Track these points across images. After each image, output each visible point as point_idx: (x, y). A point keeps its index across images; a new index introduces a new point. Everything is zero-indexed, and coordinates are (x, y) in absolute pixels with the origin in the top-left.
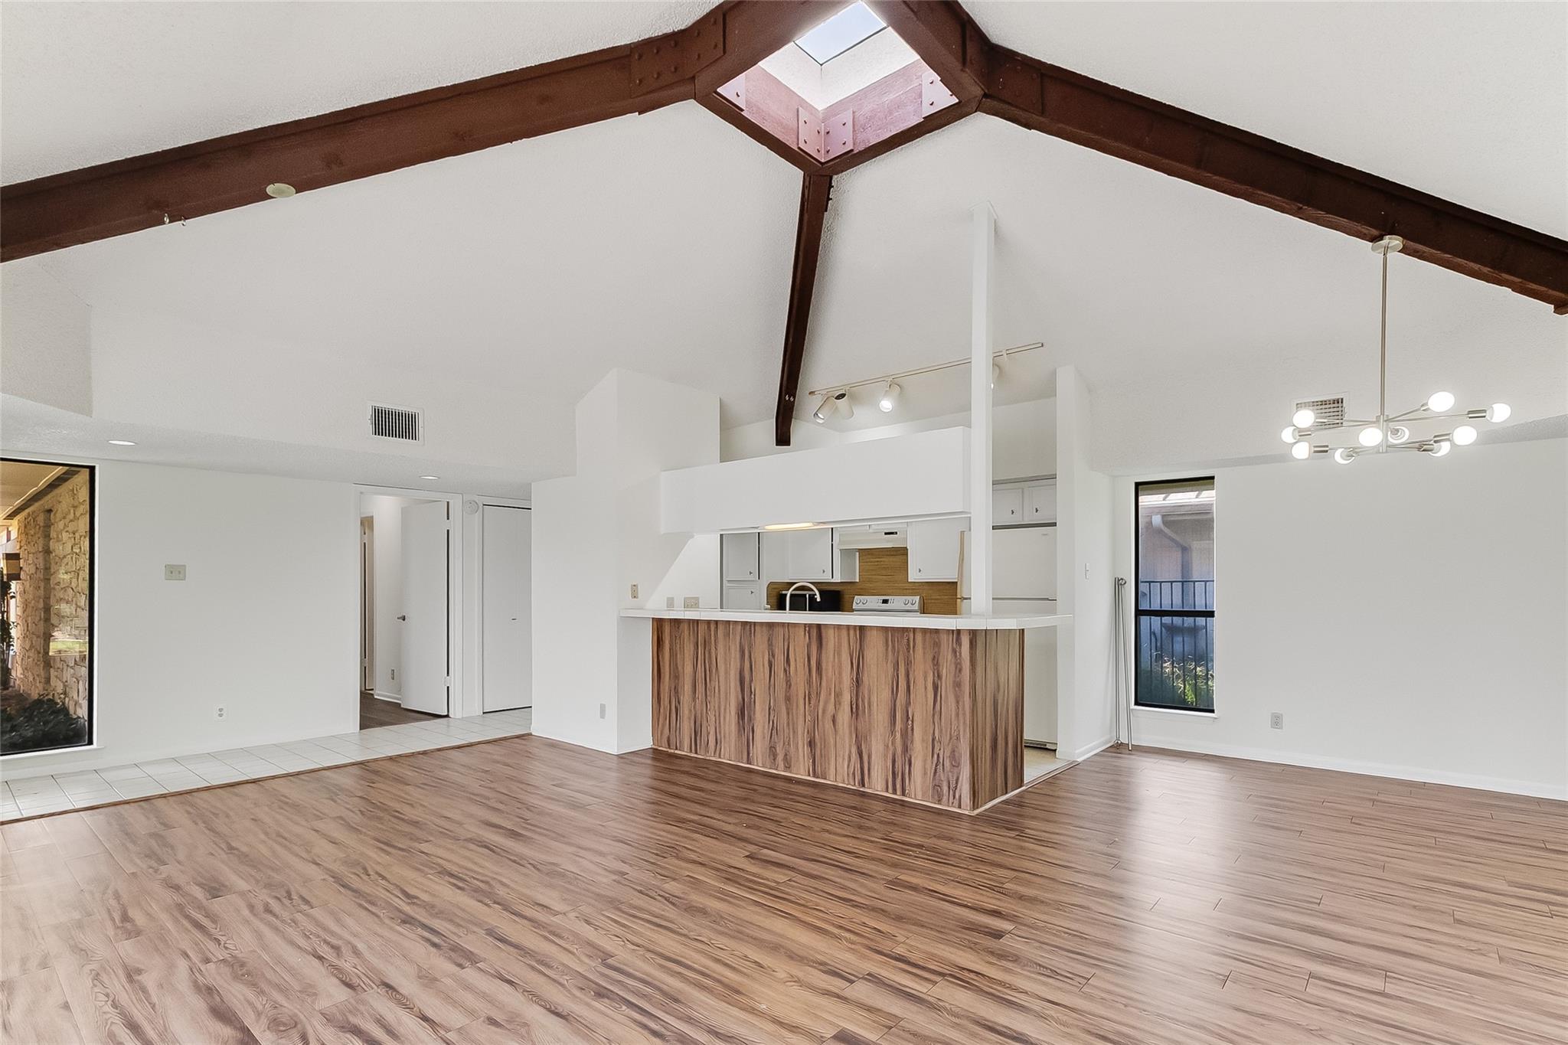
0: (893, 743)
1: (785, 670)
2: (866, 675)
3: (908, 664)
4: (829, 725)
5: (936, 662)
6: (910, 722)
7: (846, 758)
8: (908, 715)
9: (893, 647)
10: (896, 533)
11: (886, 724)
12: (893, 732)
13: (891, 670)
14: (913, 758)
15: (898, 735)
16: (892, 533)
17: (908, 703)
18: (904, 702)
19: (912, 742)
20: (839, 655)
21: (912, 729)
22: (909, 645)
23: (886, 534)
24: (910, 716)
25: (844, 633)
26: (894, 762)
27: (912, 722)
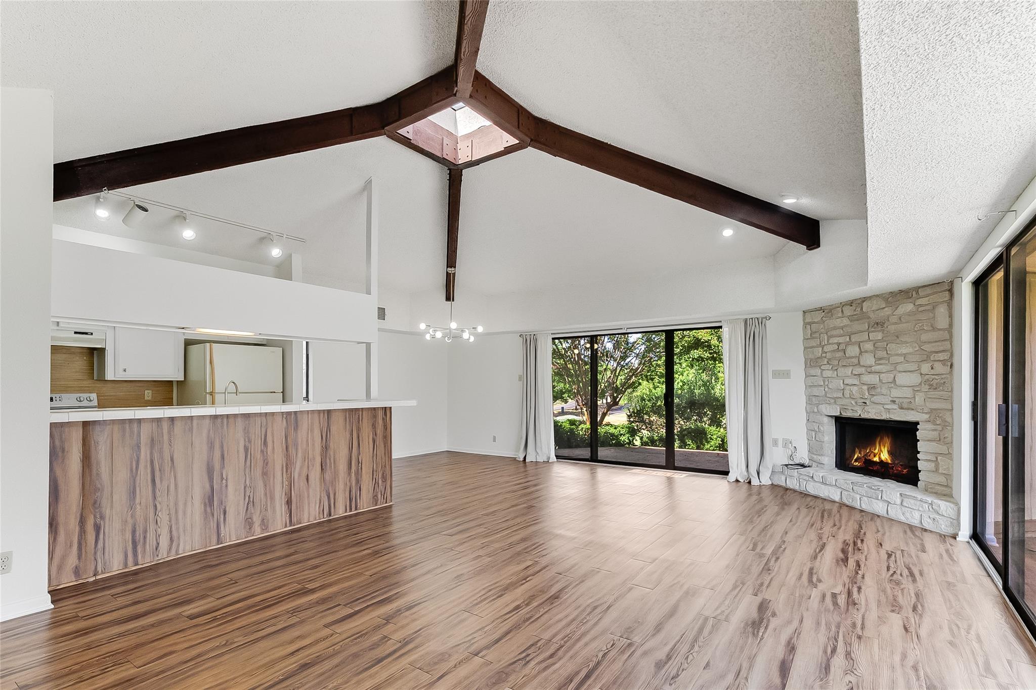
0: (350, 481)
1: (262, 451)
2: (331, 441)
3: (359, 430)
4: (303, 483)
5: (374, 426)
6: (360, 465)
7: (318, 502)
8: (359, 460)
9: (350, 420)
10: (92, 334)
11: (345, 470)
12: (349, 474)
13: (348, 435)
14: (362, 486)
15: (353, 475)
16: (86, 333)
17: (359, 454)
18: (356, 455)
19: (361, 477)
20: (312, 431)
21: (361, 469)
22: (359, 418)
23: (76, 333)
24: (360, 461)
25: (316, 415)
26: (350, 491)
27: (361, 464)
